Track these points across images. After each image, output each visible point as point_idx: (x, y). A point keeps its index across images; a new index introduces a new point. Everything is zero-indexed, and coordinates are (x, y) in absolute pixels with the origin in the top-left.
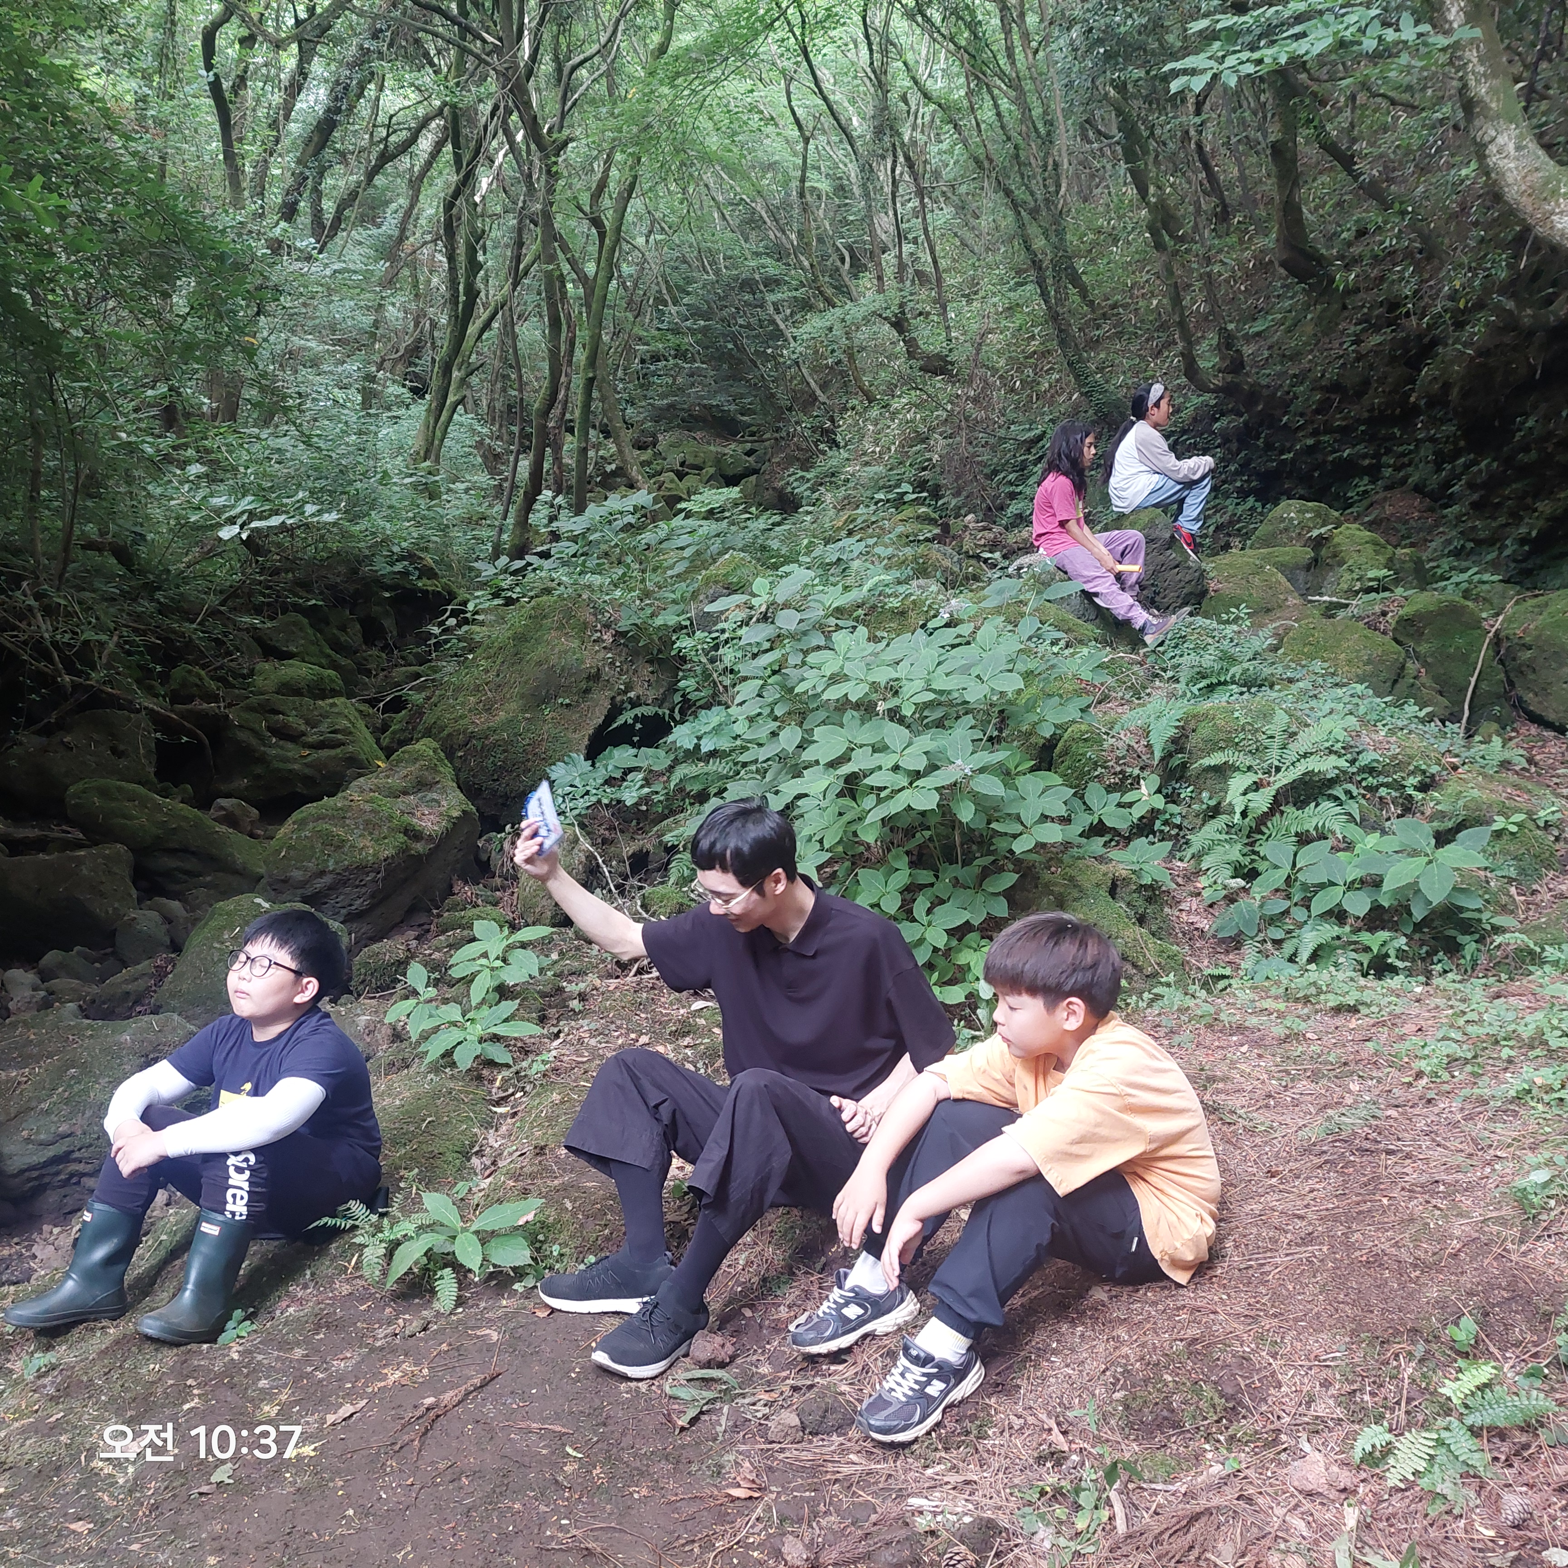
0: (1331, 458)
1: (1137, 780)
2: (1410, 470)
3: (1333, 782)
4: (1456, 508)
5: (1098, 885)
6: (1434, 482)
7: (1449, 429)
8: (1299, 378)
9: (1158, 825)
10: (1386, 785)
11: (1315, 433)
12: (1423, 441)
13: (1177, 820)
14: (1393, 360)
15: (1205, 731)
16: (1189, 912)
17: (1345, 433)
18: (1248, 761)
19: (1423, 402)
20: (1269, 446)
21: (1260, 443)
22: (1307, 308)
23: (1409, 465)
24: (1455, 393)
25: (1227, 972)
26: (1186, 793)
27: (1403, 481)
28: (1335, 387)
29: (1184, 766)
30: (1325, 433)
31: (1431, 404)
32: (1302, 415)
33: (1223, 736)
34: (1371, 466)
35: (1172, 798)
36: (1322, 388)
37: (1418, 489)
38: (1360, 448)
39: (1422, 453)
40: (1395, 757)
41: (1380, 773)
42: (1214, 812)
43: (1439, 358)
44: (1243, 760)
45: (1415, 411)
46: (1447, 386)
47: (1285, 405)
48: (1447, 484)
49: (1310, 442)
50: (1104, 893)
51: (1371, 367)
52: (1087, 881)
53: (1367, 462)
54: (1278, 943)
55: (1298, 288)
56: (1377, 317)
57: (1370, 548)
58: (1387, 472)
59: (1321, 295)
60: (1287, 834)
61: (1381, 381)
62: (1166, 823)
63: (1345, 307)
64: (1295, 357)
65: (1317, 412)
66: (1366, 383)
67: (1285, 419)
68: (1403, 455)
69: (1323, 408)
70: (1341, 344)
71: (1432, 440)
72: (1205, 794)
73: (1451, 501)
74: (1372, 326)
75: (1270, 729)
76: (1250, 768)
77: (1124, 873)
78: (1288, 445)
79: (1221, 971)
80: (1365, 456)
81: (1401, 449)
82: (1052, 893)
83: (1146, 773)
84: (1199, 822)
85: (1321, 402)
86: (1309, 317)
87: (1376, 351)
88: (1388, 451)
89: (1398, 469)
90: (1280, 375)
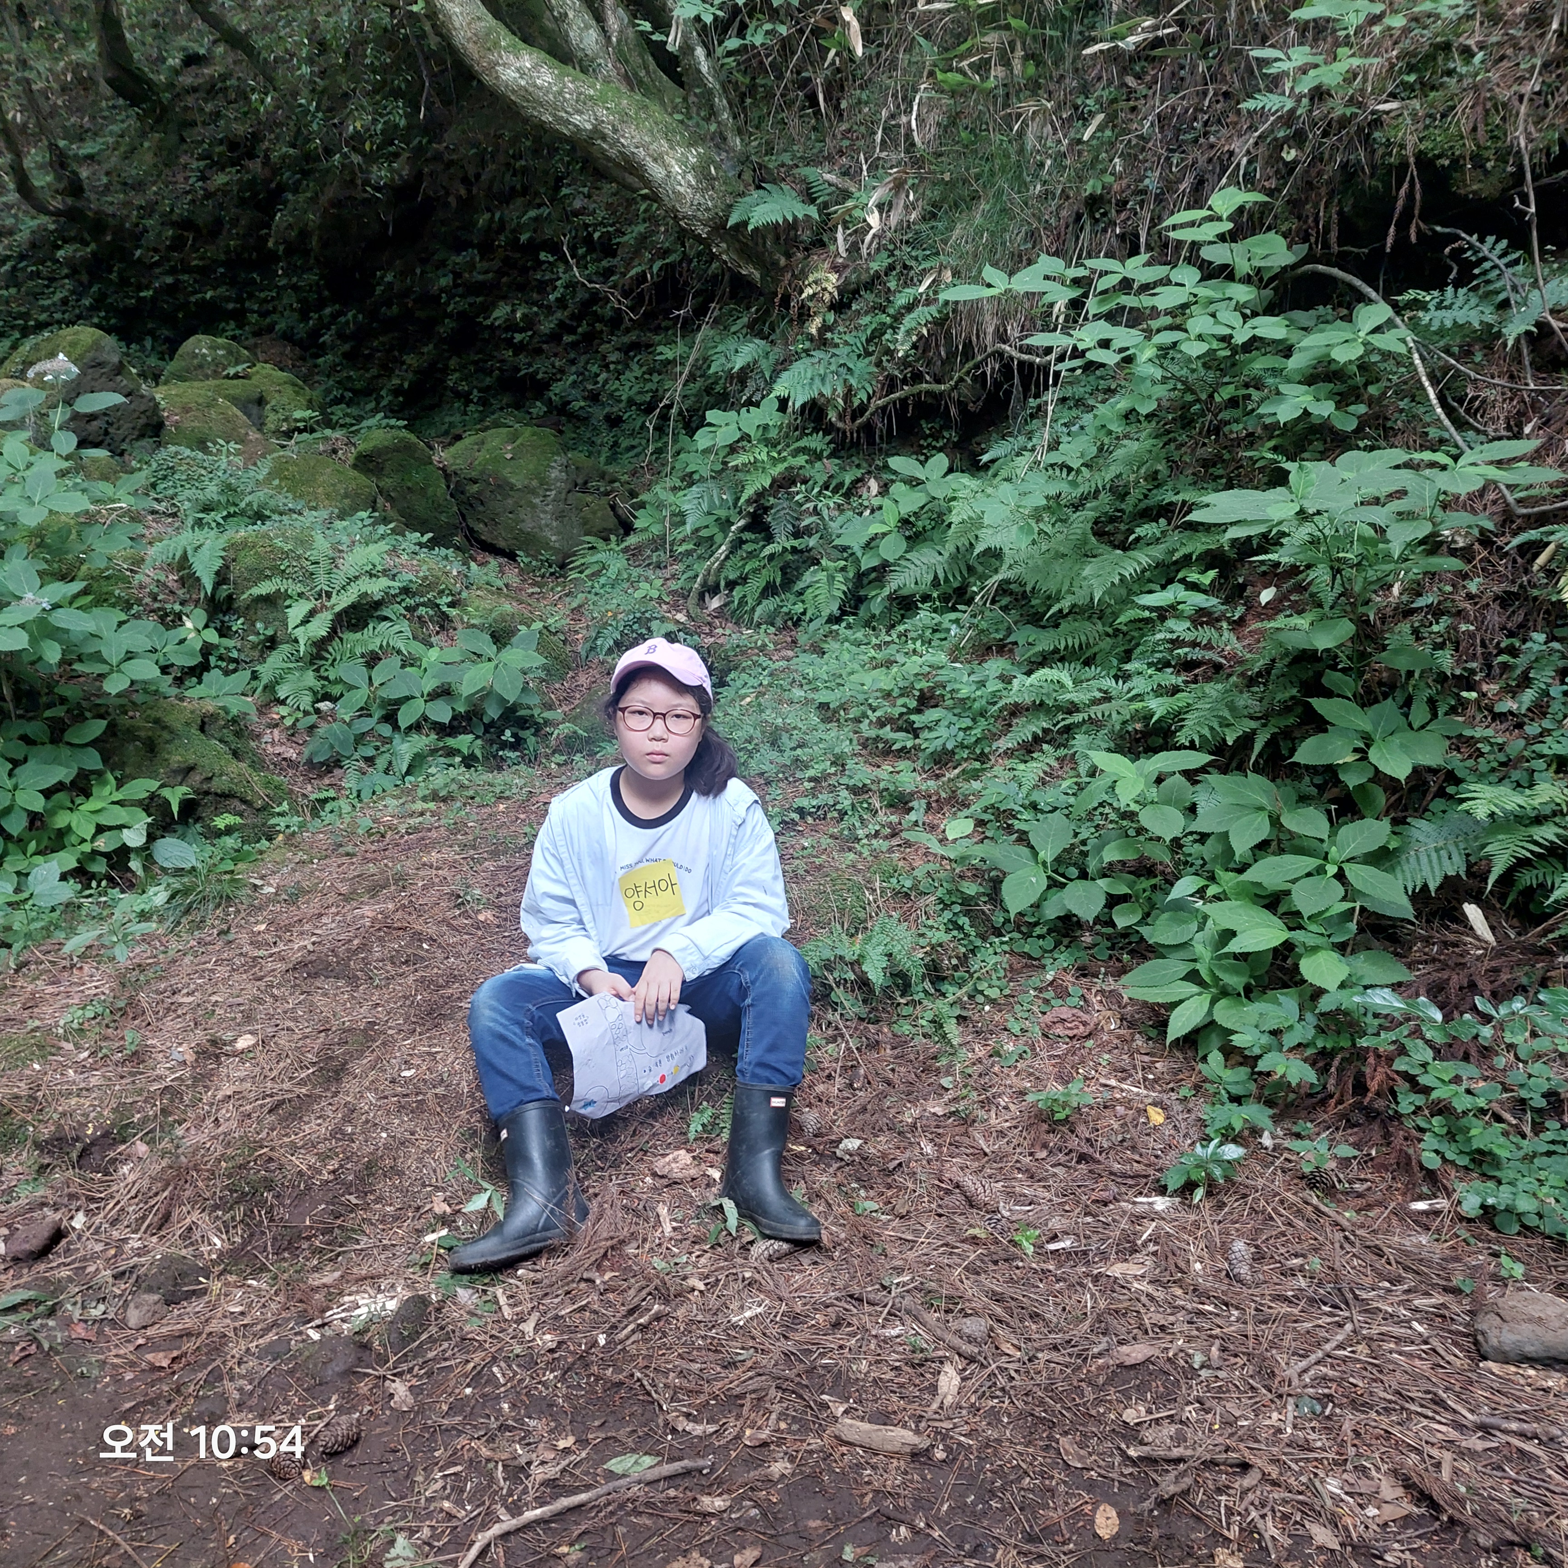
0: (193, 299)
1: (179, 616)
2: (275, 317)
3: (378, 604)
4: (329, 357)
5: (187, 724)
6: (301, 330)
7: (312, 277)
8: (149, 210)
9: (213, 660)
10: (423, 604)
11: (172, 271)
12: (284, 288)
13: (235, 654)
14: (242, 202)
15: (248, 560)
16: (273, 743)
17: (204, 273)
18: (299, 588)
19: (281, 248)
20: (124, 282)
21: (114, 276)
22: (143, 135)
23: (274, 310)
24: (314, 242)
25: (332, 793)
26: (238, 625)
27: (270, 329)
28: (186, 224)
29: (230, 597)
30: (184, 271)
31: (290, 251)
32: (156, 250)
33: (266, 564)
34: (235, 310)
35: (224, 632)
36: (174, 224)
37: (287, 337)
38: (222, 290)
39: (285, 301)
40: (425, 578)
41: (414, 595)
42: (272, 643)
43: (290, 206)
44: (294, 588)
45: (274, 257)
46: (304, 234)
47: (137, 237)
48: (315, 334)
49: (169, 280)
50: (195, 731)
51: (221, 206)
52: (174, 720)
53: (231, 306)
54: (370, 761)
55: (130, 112)
56: (220, 154)
57: (289, 390)
58: (253, 318)
59: (158, 121)
60: (353, 656)
61: (235, 222)
62: (221, 658)
63: (183, 140)
64: (139, 186)
65: (171, 248)
66: (218, 222)
67: (138, 253)
68: (265, 301)
69: (177, 244)
70: (187, 179)
71: (295, 288)
72: (259, 625)
73: (322, 350)
74: (214, 164)
75: (314, 555)
76: (301, 595)
77: (211, 709)
78: (144, 281)
79: (325, 794)
80: (228, 299)
81: (262, 295)
82: (138, 738)
83: (186, 610)
84: (256, 654)
85: (173, 238)
86: (146, 144)
87: (224, 190)
88: (251, 296)
89: (264, 314)
90: (127, 204)
